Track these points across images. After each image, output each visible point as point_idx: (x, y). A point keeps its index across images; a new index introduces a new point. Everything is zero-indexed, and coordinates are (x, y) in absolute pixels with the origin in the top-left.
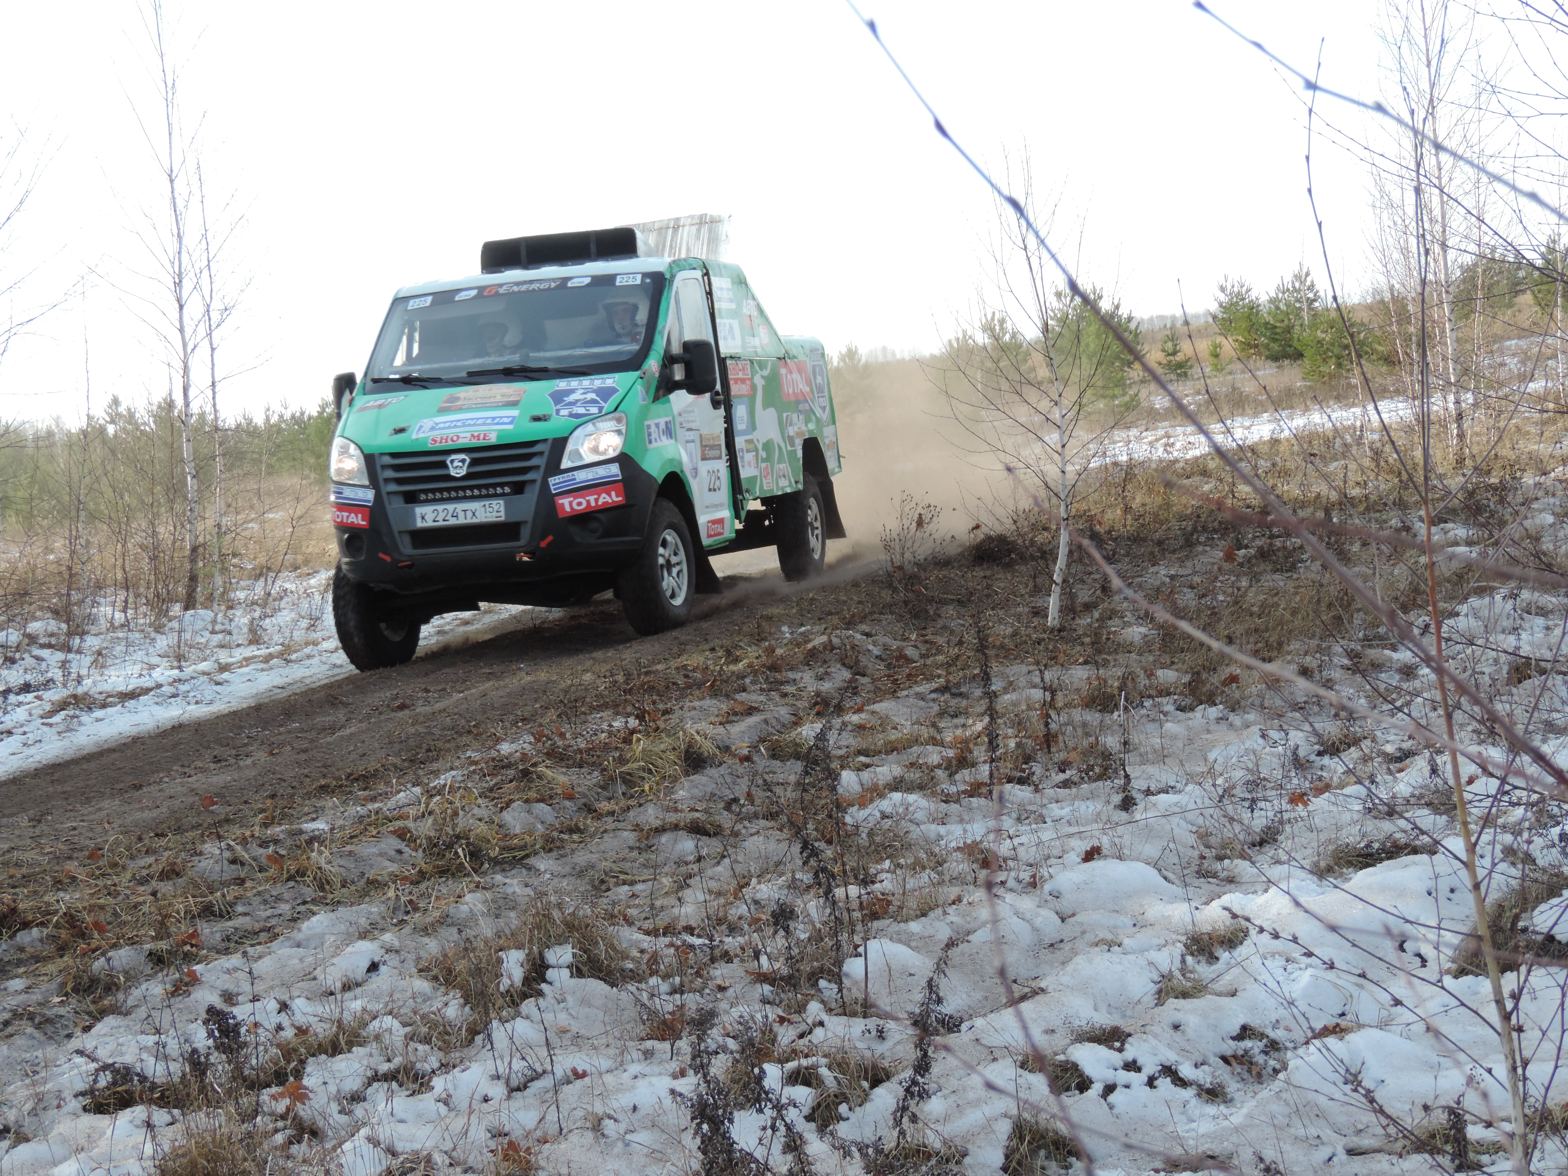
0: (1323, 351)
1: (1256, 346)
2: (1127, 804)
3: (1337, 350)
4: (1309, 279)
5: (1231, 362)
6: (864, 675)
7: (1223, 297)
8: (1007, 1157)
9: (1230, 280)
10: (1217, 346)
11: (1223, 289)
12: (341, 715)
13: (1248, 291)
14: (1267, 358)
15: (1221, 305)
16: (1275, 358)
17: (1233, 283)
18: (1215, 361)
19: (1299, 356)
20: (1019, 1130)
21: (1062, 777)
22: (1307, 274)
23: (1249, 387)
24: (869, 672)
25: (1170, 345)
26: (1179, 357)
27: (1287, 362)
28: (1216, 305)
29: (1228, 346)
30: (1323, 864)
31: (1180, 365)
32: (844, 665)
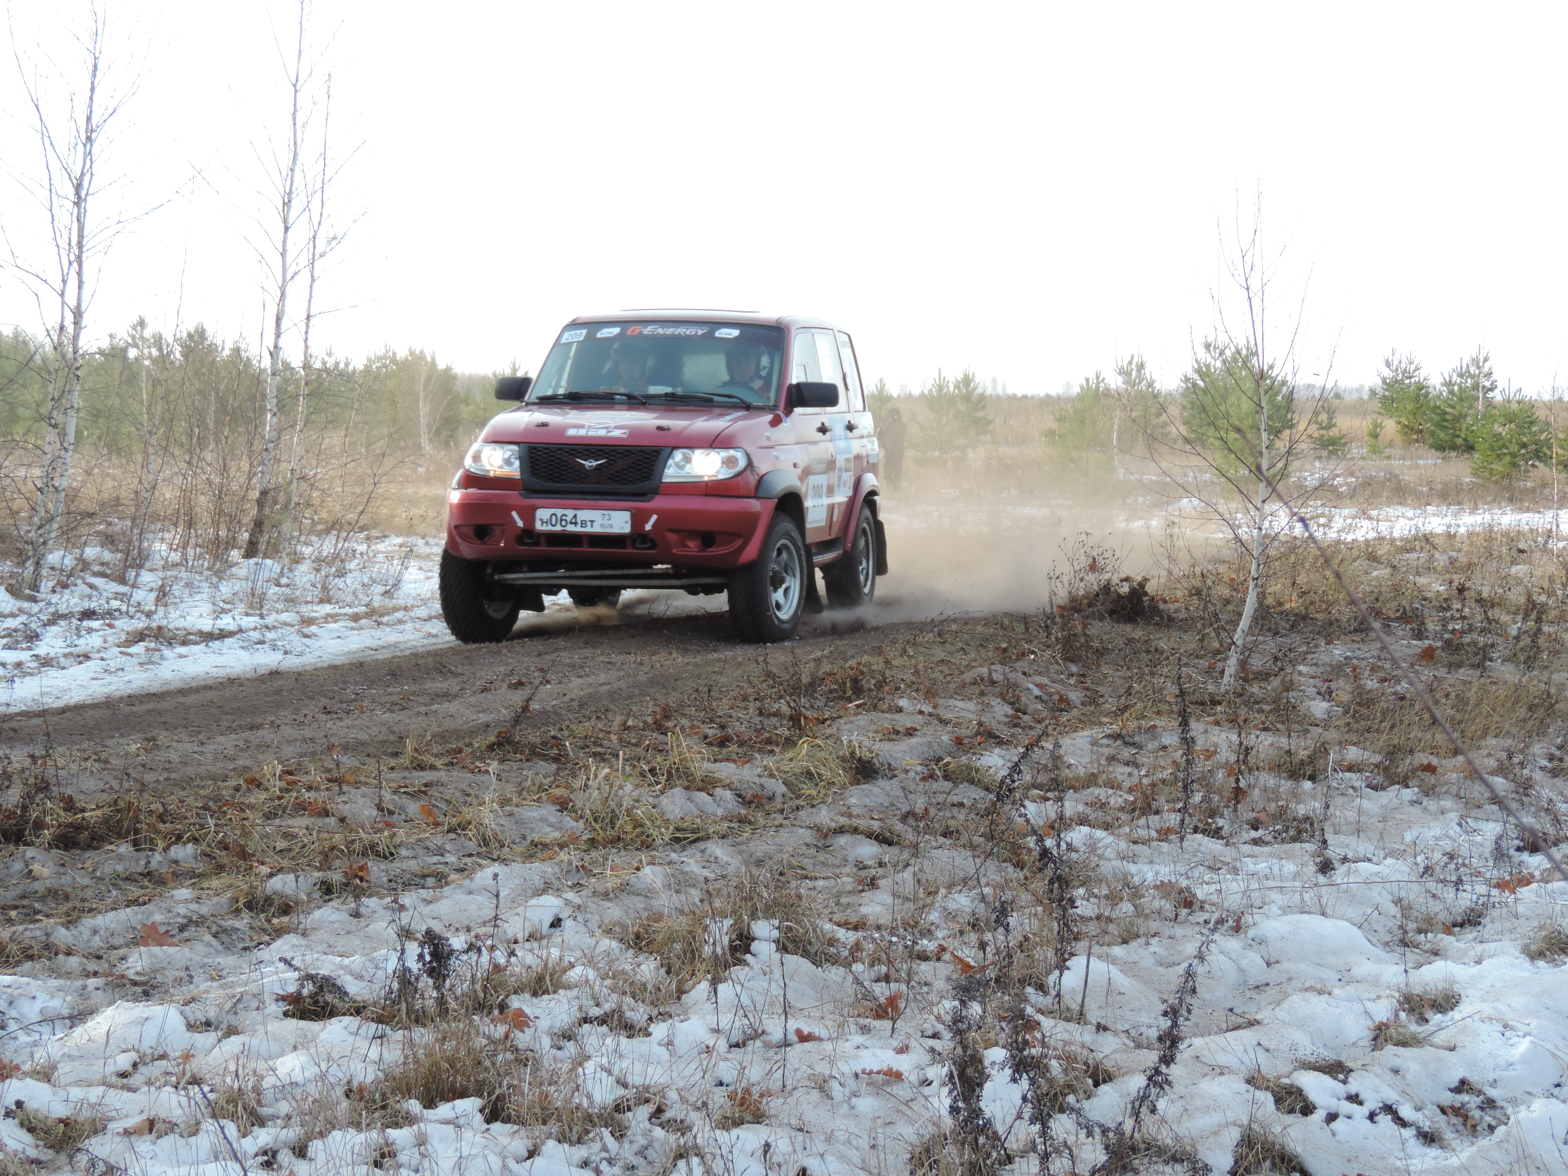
0: (1498, 447)
1: (1421, 431)
2: (1326, 867)
3: (1514, 448)
4: (1487, 365)
5: (1391, 445)
6: (1025, 713)
7: (1387, 373)
8: (1236, 1162)
9: (1397, 355)
10: (1376, 426)
11: (1388, 364)
12: (453, 685)
13: (1417, 369)
14: (1432, 446)
15: (1384, 381)
16: (1440, 447)
17: (1401, 358)
18: (1373, 441)
19: (1470, 448)
20: (1248, 1141)
21: (1254, 834)
22: (1486, 360)
23: (1408, 477)
24: (1029, 710)
25: (1323, 417)
26: (1334, 432)
27: (1453, 454)
28: (1379, 381)
29: (1390, 426)
30: (1533, 948)
31: (1333, 442)
32: (1004, 699)
